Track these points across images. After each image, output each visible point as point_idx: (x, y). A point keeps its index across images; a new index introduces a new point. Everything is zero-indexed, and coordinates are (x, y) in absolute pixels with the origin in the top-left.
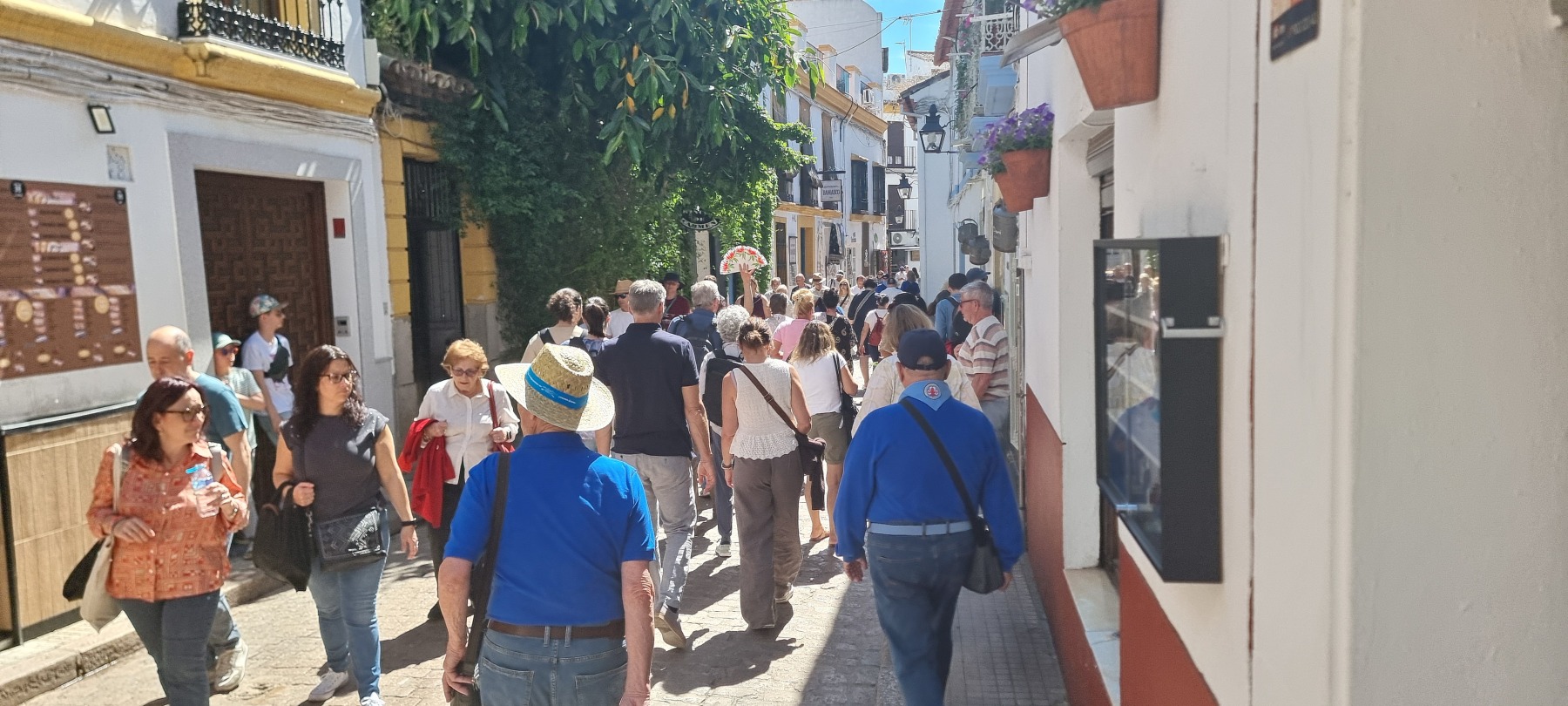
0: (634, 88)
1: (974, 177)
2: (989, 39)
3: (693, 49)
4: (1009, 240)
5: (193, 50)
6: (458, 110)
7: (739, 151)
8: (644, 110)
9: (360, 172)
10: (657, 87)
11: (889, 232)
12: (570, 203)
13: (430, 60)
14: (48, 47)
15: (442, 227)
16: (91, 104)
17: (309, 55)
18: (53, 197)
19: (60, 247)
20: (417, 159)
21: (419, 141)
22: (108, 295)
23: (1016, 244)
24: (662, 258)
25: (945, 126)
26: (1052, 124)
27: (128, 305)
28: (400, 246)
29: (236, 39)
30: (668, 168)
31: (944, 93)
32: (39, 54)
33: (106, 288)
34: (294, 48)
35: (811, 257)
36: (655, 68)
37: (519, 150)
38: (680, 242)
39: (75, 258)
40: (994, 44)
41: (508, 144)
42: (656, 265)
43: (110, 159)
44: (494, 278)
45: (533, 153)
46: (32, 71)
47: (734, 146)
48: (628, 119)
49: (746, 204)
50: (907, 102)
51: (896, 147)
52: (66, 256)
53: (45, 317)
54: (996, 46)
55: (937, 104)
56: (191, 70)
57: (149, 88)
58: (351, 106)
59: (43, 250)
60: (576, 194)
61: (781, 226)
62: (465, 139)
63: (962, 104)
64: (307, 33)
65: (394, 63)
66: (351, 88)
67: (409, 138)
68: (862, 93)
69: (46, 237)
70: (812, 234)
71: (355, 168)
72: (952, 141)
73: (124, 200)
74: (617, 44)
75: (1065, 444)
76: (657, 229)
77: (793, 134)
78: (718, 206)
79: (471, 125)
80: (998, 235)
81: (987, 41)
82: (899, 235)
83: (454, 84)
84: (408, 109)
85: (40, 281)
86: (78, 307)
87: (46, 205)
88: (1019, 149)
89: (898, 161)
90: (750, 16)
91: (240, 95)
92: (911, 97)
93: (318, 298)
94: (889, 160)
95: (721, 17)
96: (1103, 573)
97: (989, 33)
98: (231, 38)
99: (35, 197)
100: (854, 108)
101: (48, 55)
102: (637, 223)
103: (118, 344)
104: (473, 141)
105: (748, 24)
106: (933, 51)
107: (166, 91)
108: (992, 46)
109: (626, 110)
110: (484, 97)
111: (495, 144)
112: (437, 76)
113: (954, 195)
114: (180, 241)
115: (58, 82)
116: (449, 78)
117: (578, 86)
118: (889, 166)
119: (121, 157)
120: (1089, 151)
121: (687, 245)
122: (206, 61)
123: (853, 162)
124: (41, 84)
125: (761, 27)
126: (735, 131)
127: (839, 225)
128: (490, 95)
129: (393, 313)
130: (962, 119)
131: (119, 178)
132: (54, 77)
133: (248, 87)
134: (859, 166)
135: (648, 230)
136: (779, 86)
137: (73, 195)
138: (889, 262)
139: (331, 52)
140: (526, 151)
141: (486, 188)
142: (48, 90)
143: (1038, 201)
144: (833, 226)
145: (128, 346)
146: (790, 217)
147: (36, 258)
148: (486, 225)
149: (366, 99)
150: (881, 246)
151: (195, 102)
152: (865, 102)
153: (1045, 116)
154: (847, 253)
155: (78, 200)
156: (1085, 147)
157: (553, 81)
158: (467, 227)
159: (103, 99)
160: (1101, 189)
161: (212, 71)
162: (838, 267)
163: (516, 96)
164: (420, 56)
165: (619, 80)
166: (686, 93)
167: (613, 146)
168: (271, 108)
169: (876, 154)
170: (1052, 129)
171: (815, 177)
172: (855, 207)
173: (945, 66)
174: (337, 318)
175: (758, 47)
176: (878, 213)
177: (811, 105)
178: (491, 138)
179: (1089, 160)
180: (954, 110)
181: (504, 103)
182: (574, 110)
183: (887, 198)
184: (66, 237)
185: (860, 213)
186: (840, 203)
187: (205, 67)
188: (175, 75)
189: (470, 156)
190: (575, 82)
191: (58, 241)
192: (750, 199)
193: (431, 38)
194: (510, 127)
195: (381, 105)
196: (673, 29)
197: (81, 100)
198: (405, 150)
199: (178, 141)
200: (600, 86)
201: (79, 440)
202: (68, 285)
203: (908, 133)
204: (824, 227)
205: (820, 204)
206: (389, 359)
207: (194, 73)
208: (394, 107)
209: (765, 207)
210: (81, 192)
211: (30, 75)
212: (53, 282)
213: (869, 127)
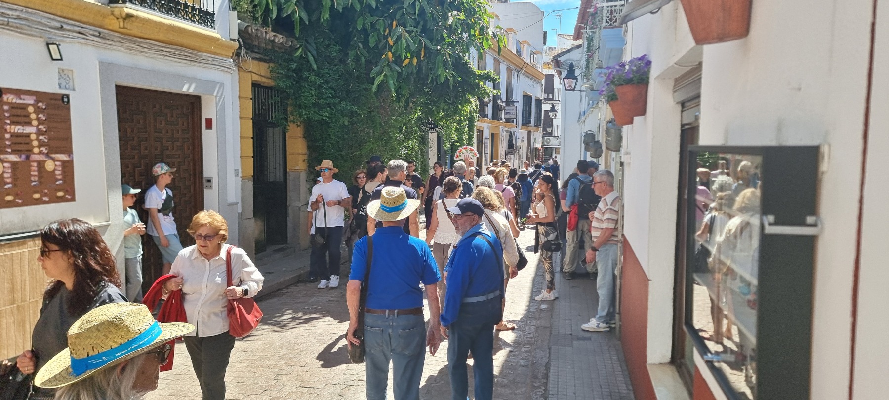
0: (392, 47)
1: (594, 106)
2: (608, 19)
3: (429, 24)
4: (616, 144)
5: (117, 12)
6: (287, 57)
7: (454, 86)
8: (398, 60)
9: (223, 89)
10: (405, 46)
11: (543, 137)
12: (352, 114)
13: (270, 26)
14: (22, 6)
15: (274, 126)
16: (49, 42)
17: (192, 19)
18: (20, 99)
19: (24, 130)
20: (262, 85)
21: (262, 74)
22: (54, 160)
23: (620, 146)
24: (407, 148)
25: (578, 76)
26: (650, 68)
27: (68, 167)
28: (249, 136)
29: (145, 7)
30: (412, 95)
31: (579, 57)
32: (16, 10)
33: (53, 155)
34: (183, 14)
35: (497, 150)
36: (405, 35)
37: (322, 82)
38: (419, 139)
39: (33, 137)
40: (611, 21)
41: (316, 77)
42: (403, 152)
43: (60, 77)
44: (306, 157)
45: (331, 84)
46: (10, 20)
47: (451, 83)
48: (388, 65)
49: (458, 118)
50: (556, 62)
51: (549, 88)
52: (28, 136)
53: (11, 172)
54: (612, 23)
55: (574, 63)
56: (115, 24)
57: (88, 34)
58: (218, 51)
59: (12, 131)
60: (355, 109)
61: (480, 132)
62: (290, 73)
63: (589, 62)
64: (191, 5)
65: (248, 26)
66: (218, 39)
67: (257, 73)
68: (531, 56)
69: (14, 123)
70: (498, 138)
71: (220, 88)
72: (583, 85)
73: (68, 102)
74: (383, 20)
75: (650, 280)
76: (405, 131)
77: (487, 77)
78: (441, 118)
79: (294, 66)
80: (609, 140)
81: (606, 20)
82: (549, 139)
83: (285, 40)
84: (257, 55)
85: (9, 150)
86: (34, 167)
87: (15, 103)
88: (627, 84)
89: (550, 97)
90: (464, 6)
91: (148, 41)
92: (559, 59)
93: (194, 165)
94: (545, 96)
95: (446, 6)
96: (673, 368)
97: (608, 15)
98: (141, 6)
99: (9, 98)
100: (526, 65)
101: (22, 11)
102: (393, 127)
103: (60, 190)
104: (295, 75)
105: (463, 11)
106: (573, 34)
107: (99, 36)
108: (610, 23)
109: (387, 59)
110: (302, 49)
111: (308, 77)
112: (274, 36)
113: (581, 117)
114: (103, 128)
115: (27, 28)
116: (282, 37)
117: (359, 44)
118: (545, 99)
119: (68, 76)
120: (675, 86)
121: (424, 141)
122: (125, 19)
123: (524, 96)
124: (16, 29)
125: (470, 13)
126: (452, 74)
127: (514, 132)
128: (306, 48)
129: (242, 176)
130: (589, 70)
131: (66, 88)
132: (25, 25)
133: (152, 36)
134: (527, 99)
135: (400, 131)
136: (480, 48)
137: (34, 98)
138: (542, 155)
139: (207, 18)
140: (327, 82)
141: (302, 104)
142: (21, 33)
143: (637, 119)
144: (511, 133)
145: (66, 192)
146: (486, 127)
147: (7, 136)
148: (302, 126)
149: (229, 47)
150: (538, 145)
151: (118, 44)
152: (532, 62)
153: (645, 63)
154: (518, 148)
155: (37, 101)
156: (672, 83)
157: (345, 42)
158: (289, 126)
159: (57, 40)
160: (682, 111)
161: (128, 25)
162: (512, 156)
163: (323, 50)
164: (265, 24)
165: (384, 42)
166: (423, 50)
167: (378, 81)
168: (168, 50)
169: (537, 92)
170: (649, 71)
171: (501, 104)
172: (524, 122)
173: (580, 42)
174: (205, 177)
175: (468, 24)
176: (537, 125)
177: (500, 62)
178: (306, 74)
179: (675, 92)
180: (584, 66)
181: (314, 53)
182: (357, 59)
183: (543, 117)
184: (29, 124)
185: (527, 126)
186: (515, 120)
187: (124, 22)
188: (106, 27)
189: (292, 84)
190: (358, 42)
191: (23, 126)
192: (460, 114)
193: (272, 13)
194: (317, 67)
195: (239, 51)
196: (417, 12)
197: (43, 40)
198: (254, 79)
199: (105, 67)
200: (372, 45)
201: (29, 250)
202: (29, 153)
203: (557, 80)
204: (505, 133)
205: (504, 120)
206: (237, 204)
207: (118, 26)
208: (247, 53)
209: (471, 120)
210: (39, 96)
211: (8, 22)
212: (18, 151)
213: (534, 76)
